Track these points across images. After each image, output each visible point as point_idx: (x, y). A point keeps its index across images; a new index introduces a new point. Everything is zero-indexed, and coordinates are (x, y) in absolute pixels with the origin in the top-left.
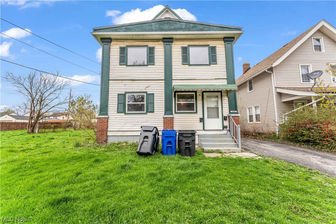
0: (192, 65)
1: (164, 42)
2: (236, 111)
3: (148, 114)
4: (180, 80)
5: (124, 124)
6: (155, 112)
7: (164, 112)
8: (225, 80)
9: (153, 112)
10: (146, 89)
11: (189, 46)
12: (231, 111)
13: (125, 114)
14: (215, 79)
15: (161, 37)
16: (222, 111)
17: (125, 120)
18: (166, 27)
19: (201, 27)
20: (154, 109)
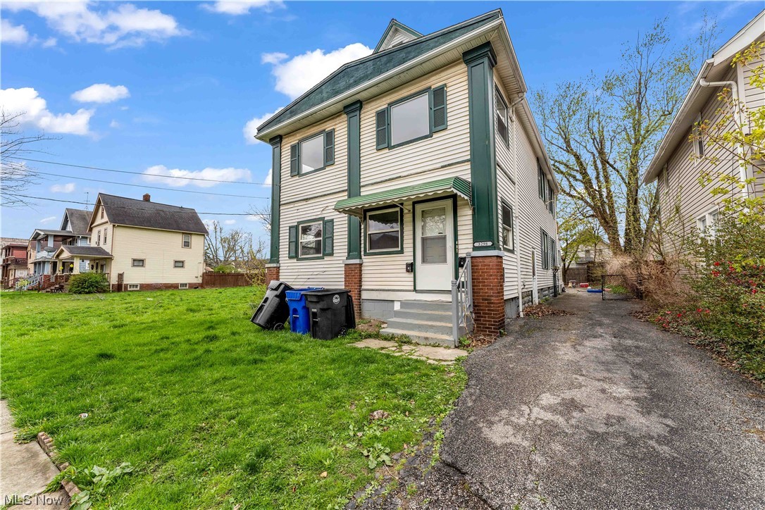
0: (394, 147)
1: (347, 113)
2: (490, 244)
3: (326, 258)
4: (372, 184)
5: (295, 277)
6: (335, 255)
7: (346, 254)
8: (466, 164)
9: (331, 254)
10: (324, 212)
11: (391, 105)
12: (476, 244)
13: (299, 260)
14: (443, 167)
15: (340, 106)
16: (455, 245)
17: (297, 271)
18: (342, 84)
19: (403, 54)
20: (333, 250)
